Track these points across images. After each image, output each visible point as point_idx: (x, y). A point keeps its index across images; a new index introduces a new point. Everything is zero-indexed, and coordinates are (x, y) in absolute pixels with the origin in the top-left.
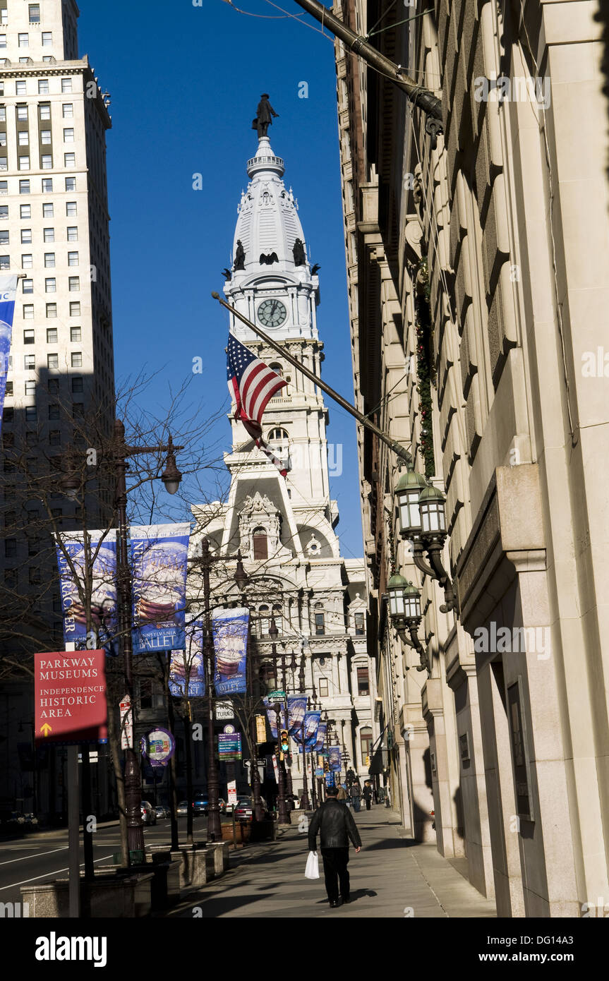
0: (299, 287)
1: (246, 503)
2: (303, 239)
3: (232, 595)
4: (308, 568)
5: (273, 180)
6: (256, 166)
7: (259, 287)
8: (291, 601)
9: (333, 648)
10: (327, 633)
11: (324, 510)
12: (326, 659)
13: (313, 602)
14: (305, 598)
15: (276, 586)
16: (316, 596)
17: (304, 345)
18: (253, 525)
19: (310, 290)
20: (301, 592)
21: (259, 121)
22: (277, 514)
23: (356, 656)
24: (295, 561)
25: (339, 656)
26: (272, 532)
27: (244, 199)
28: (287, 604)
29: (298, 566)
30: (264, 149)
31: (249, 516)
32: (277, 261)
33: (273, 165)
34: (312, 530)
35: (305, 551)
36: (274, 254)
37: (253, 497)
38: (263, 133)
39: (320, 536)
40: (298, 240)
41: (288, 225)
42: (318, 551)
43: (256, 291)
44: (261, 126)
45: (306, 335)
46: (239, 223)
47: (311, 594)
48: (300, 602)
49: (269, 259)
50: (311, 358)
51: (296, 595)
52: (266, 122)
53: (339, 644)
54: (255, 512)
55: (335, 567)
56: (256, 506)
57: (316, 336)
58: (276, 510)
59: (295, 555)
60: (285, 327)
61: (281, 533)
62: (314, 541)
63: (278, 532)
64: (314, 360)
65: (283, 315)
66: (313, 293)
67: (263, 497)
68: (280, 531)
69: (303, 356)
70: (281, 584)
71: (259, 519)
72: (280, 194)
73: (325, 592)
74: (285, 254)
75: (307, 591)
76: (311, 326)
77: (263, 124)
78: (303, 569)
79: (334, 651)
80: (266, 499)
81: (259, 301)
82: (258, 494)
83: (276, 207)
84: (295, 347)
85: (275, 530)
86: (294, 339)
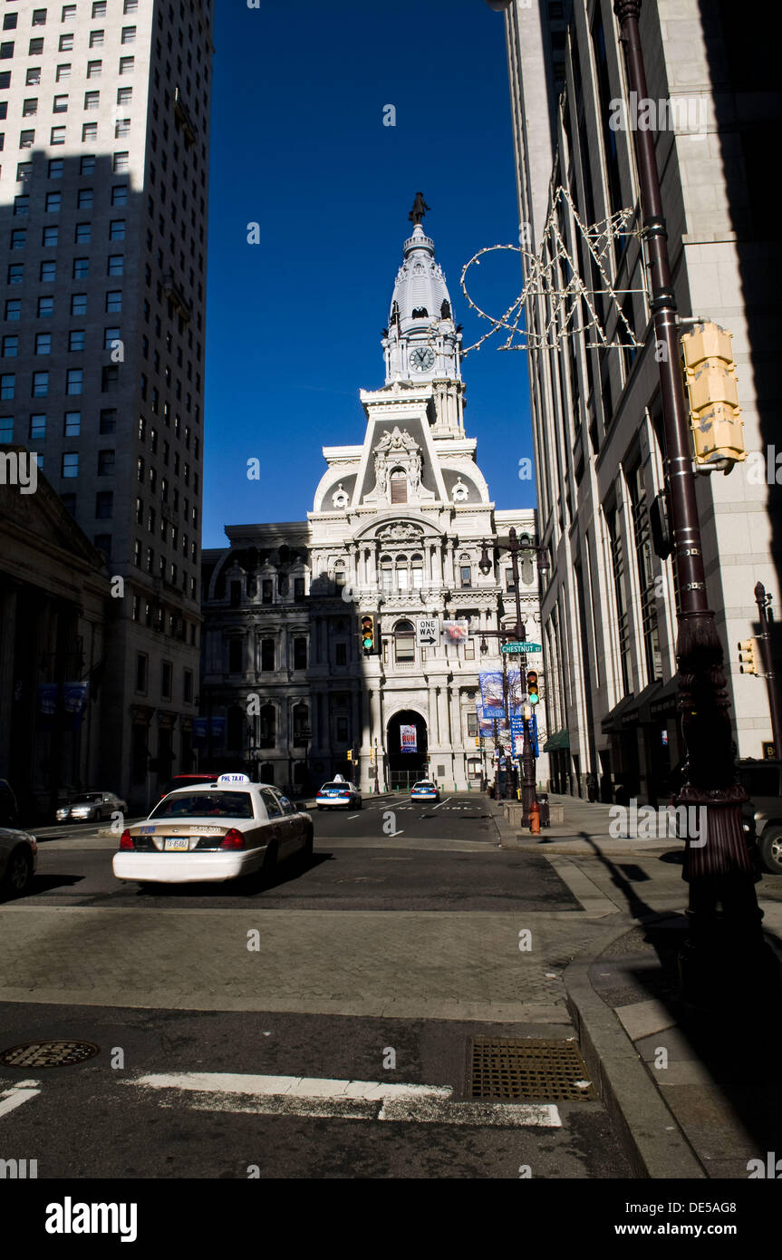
0: (446, 337)
1: (383, 439)
2: (449, 300)
3: (365, 541)
4: (453, 514)
5: (425, 256)
6: (411, 245)
7: (411, 337)
8: (433, 549)
9: (483, 604)
10: (474, 585)
11: (472, 454)
12: (472, 617)
13: (458, 553)
14: (450, 545)
15: (416, 532)
16: (462, 545)
17: (449, 385)
18: (391, 465)
19: (455, 342)
20: (444, 539)
21: (414, 213)
22: (419, 452)
23: (506, 617)
24: (438, 504)
25: (488, 613)
26: (413, 473)
27: (401, 270)
28: (428, 551)
29: (442, 510)
30: (418, 232)
31: (387, 453)
32: (427, 316)
33: (425, 244)
34: (457, 474)
35: (450, 496)
36: (425, 310)
37: (391, 432)
38: (418, 221)
39: (466, 480)
40: (445, 300)
41: (436, 290)
42: (464, 496)
43: (408, 340)
44: (416, 217)
45: (452, 376)
46: (396, 290)
47: (456, 542)
48: (444, 552)
49: (420, 313)
50: (455, 397)
51: (438, 542)
52: (420, 213)
53: (488, 599)
54: (394, 449)
55: (482, 514)
56: (394, 443)
57: (459, 378)
58: (417, 446)
59: (437, 498)
60: (433, 370)
61: (422, 476)
62: (460, 485)
63: (419, 472)
64: (458, 400)
65: (431, 361)
66: (457, 344)
67: (402, 432)
68: (421, 471)
69: (448, 395)
70: (422, 530)
71: (397, 458)
72: (430, 266)
73: (473, 541)
74: (434, 311)
75: (452, 539)
76: (456, 370)
77: (417, 215)
78: (447, 515)
79: (482, 607)
80: (406, 434)
81: (410, 350)
82: (396, 429)
83: (427, 275)
84: (442, 386)
85: (416, 469)
86: (441, 379)
